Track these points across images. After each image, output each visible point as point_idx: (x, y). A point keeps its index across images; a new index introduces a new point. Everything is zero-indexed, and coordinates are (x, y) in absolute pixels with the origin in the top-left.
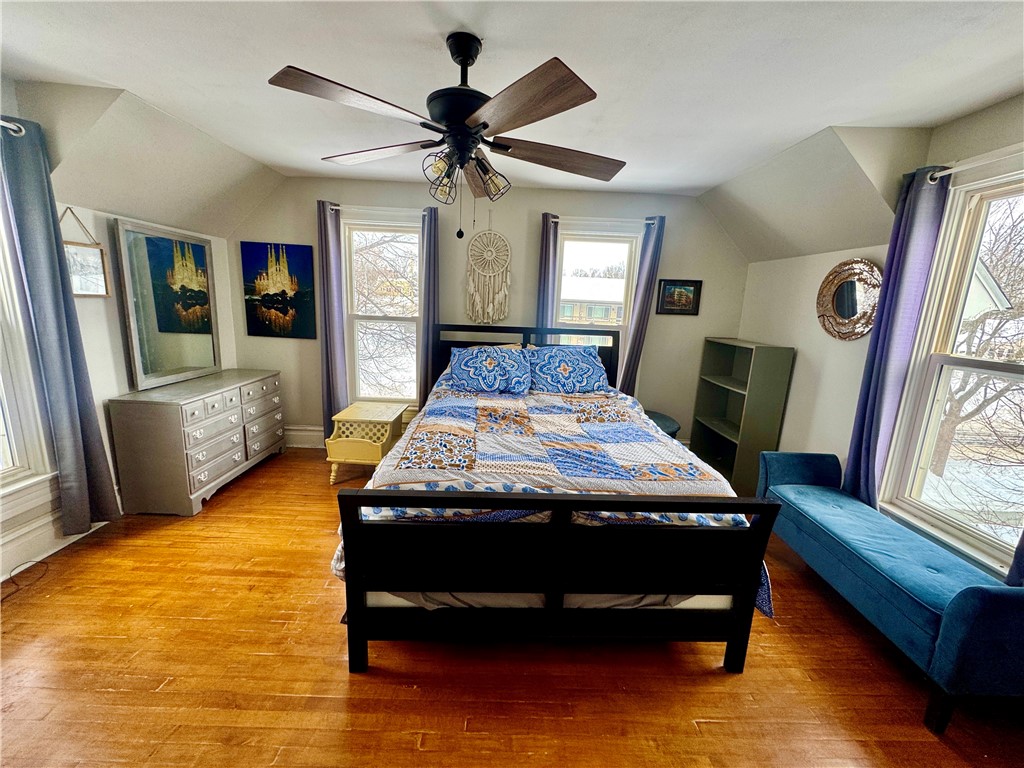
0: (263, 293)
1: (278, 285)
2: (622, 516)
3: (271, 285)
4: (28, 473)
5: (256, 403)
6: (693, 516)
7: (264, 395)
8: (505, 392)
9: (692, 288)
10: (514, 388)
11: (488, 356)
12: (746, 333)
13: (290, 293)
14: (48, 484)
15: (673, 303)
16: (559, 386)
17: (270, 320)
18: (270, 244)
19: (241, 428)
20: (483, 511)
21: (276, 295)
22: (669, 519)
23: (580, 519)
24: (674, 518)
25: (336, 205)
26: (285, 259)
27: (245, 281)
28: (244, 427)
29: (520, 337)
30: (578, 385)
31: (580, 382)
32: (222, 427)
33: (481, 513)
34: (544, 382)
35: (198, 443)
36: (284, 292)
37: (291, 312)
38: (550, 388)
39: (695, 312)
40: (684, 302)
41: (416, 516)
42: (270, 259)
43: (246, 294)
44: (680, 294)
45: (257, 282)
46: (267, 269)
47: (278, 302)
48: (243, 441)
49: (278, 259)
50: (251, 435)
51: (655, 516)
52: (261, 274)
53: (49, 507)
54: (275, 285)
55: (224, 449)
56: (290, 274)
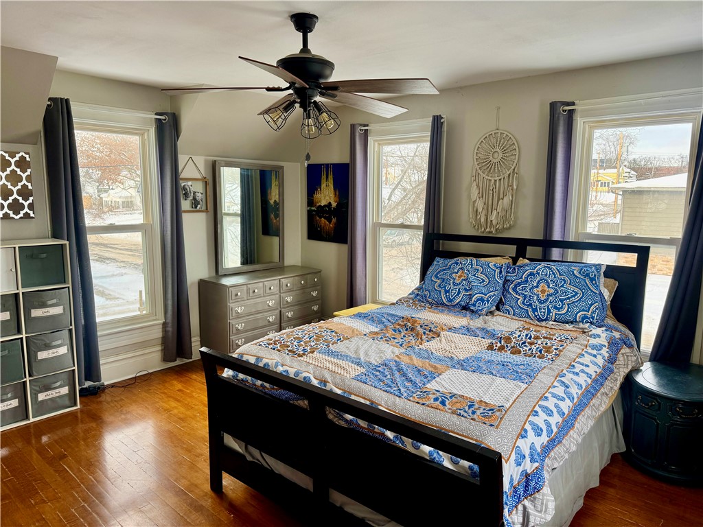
0: (318, 205)
1: (327, 198)
2: (363, 423)
3: (323, 198)
4: (154, 318)
5: (294, 293)
6: (426, 449)
7: (303, 288)
8: (464, 308)
10: (474, 305)
11: (461, 268)
13: (334, 204)
14: (161, 326)
16: (530, 310)
17: (321, 228)
18: (323, 165)
19: (278, 311)
20: (275, 387)
21: (325, 206)
22: (403, 443)
23: (331, 415)
24: (408, 444)
25: (365, 126)
26: (332, 177)
27: (308, 196)
28: (281, 311)
29: (512, 249)
30: (554, 312)
31: (558, 309)
32: (260, 308)
33: (273, 389)
34: (513, 303)
35: (238, 316)
36: (330, 203)
37: (334, 220)
38: (518, 311)
41: (242, 380)
42: (323, 177)
43: (308, 206)
45: (315, 196)
46: (321, 186)
47: (326, 212)
48: (278, 322)
49: (327, 177)
50: (285, 319)
51: (390, 434)
52: (317, 189)
53: (160, 341)
54: (325, 197)
55: (261, 325)
56: (334, 189)
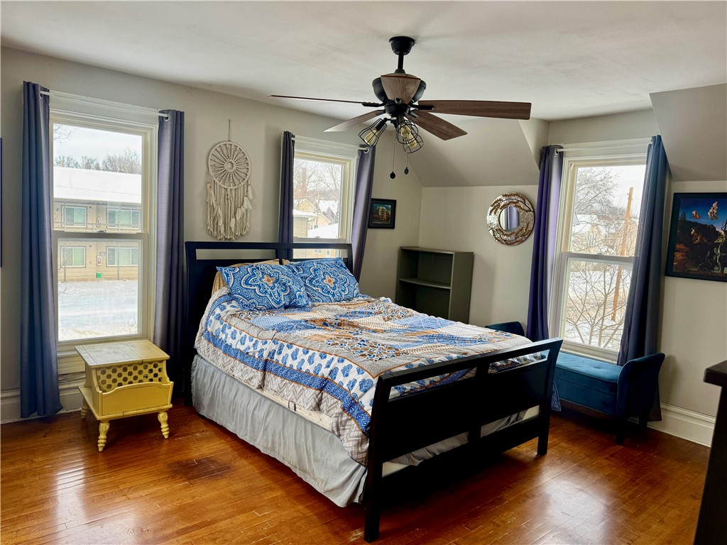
8: (291, 306)
9: (390, 206)
11: (263, 273)
12: (425, 242)
15: (378, 219)
16: (330, 296)
20: (445, 376)
22: (520, 361)
24: (522, 360)
25: (45, 90)
30: (343, 293)
33: (444, 378)
34: (318, 294)
39: (392, 226)
40: (385, 217)
44: (383, 212)
51: (516, 360)
